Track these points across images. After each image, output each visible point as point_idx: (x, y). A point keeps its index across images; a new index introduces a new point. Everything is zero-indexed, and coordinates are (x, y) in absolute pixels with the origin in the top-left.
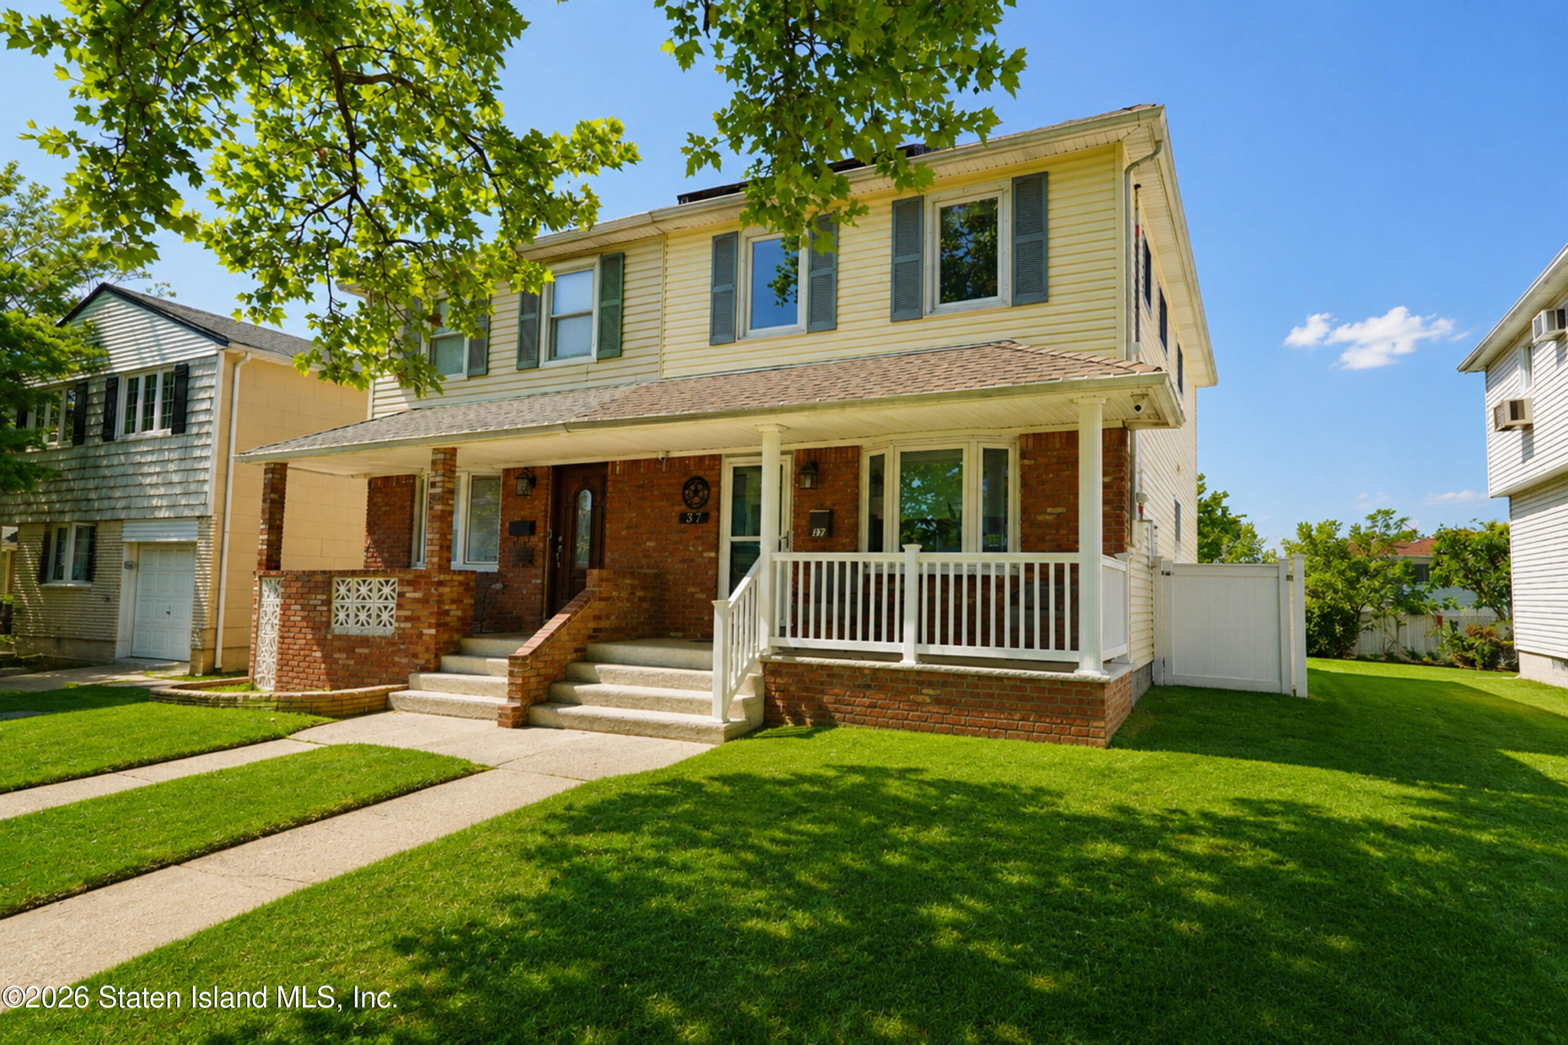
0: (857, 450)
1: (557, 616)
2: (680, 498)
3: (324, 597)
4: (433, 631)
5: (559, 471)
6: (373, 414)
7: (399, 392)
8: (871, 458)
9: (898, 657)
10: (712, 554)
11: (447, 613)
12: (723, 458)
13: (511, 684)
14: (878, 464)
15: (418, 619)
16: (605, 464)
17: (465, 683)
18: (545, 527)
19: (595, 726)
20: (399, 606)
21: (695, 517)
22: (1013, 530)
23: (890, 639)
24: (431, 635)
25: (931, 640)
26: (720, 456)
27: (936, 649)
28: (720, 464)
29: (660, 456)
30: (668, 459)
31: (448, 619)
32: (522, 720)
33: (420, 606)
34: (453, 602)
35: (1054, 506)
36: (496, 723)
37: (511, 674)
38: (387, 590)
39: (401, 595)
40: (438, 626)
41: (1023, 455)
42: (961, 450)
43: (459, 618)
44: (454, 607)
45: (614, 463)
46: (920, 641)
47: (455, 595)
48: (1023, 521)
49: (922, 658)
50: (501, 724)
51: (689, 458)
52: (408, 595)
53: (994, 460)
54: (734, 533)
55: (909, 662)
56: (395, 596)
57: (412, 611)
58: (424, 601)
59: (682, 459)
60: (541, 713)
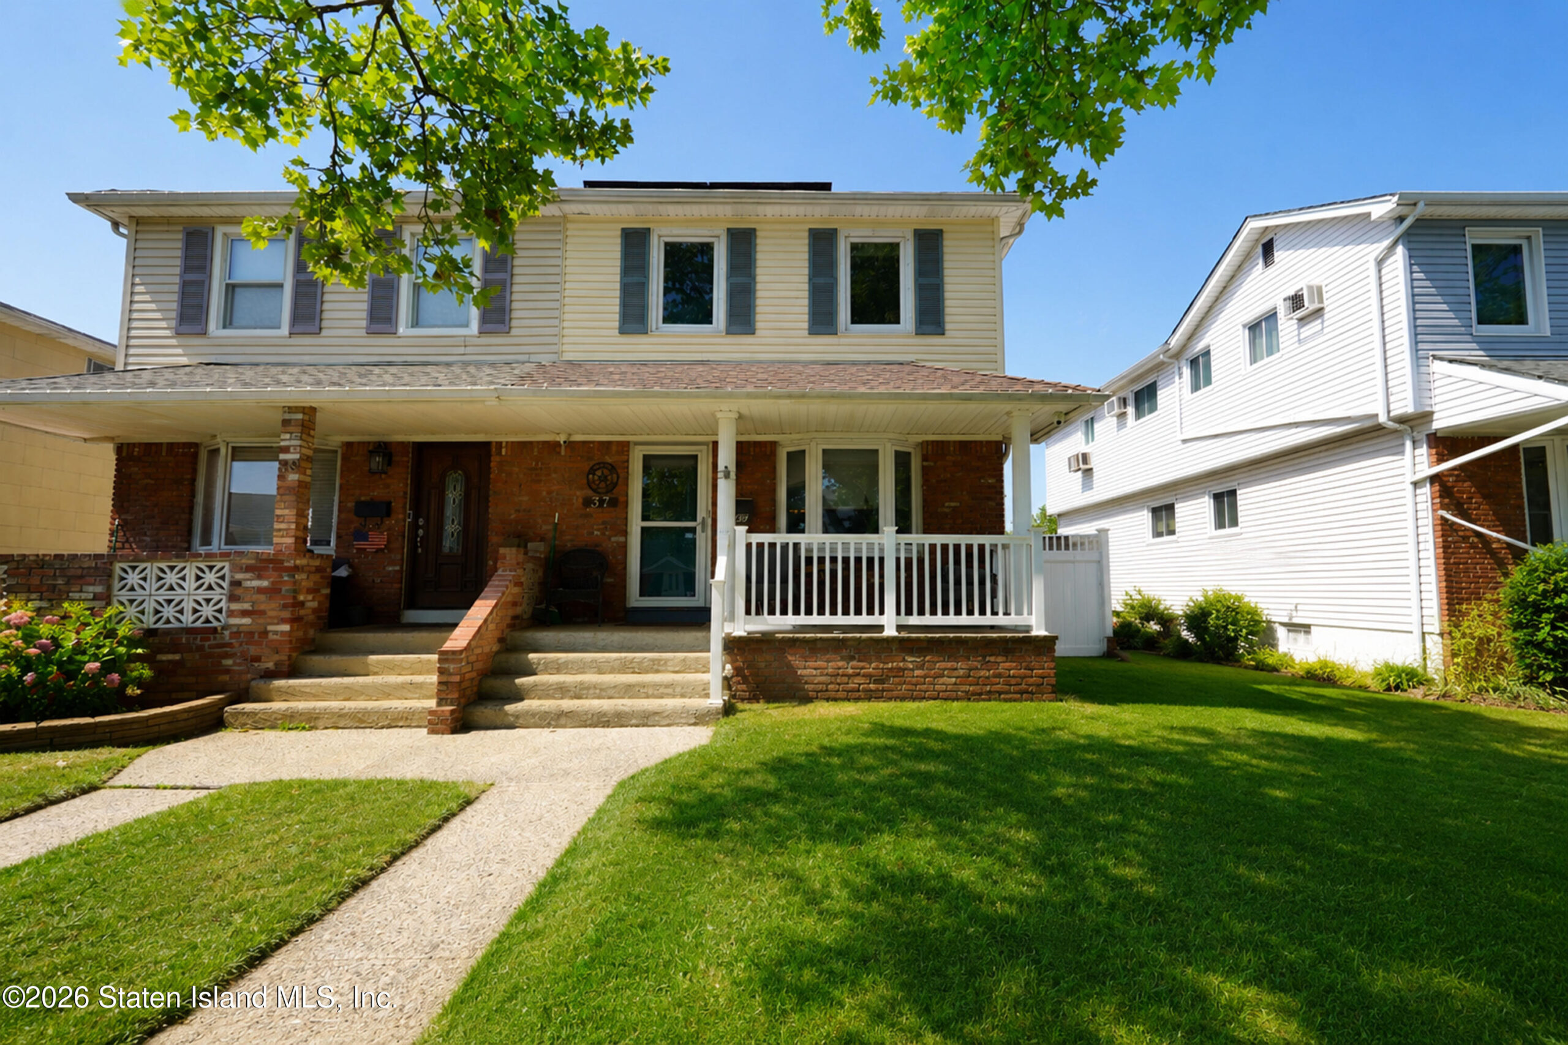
0: (774, 445)
1: (477, 603)
2: (585, 481)
3: (99, 589)
4: (286, 628)
5: (422, 450)
6: (126, 364)
7: (174, 342)
8: (789, 454)
9: (880, 628)
10: (622, 539)
11: (302, 604)
12: (631, 446)
13: (440, 683)
14: (797, 459)
15: (262, 613)
16: (486, 445)
17: (347, 688)
18: (404, 507)
19: (563, 721)
20: (232, 598)
21: (601, 502)
22: (916, 517)
23: (870, 612)
24: (283, 633)
25: (909, 612)
26: (628, 442)
27: (914, 620)
28: (628, 451)
29: (562, 439)
30: (571, 442)
31: (302, 612)
32: (462, 725)
33: (262, 597)
34: (309, 591)
35: (951, 500)
36: (425, 730)
37: (441, 671)
38: (210, 578)
39: (236, 584)
40: (292, 621)
41: (925, 458)
42: (877, 451)
43: (314, 611)
44: (310, 597)
45: (499, 444)
46: (898, 613)
47: (311, 585)
48: (925, 512)
49: (900, 628)
50: (432, 732)
51: (593, 442)
52: (248, 584)
53: (902, 460)
54: (645, 518)
55: (890, 632)
56: (225, 585)
57: (254, 603)
58: (272, 592)
59: (585, 443)
60: (486, 712)
